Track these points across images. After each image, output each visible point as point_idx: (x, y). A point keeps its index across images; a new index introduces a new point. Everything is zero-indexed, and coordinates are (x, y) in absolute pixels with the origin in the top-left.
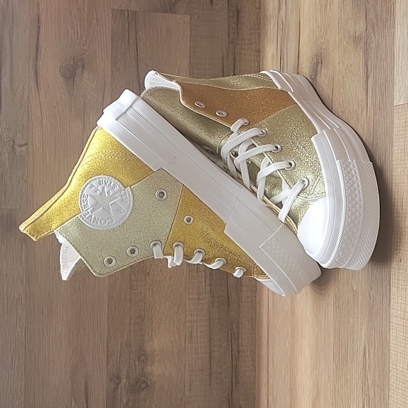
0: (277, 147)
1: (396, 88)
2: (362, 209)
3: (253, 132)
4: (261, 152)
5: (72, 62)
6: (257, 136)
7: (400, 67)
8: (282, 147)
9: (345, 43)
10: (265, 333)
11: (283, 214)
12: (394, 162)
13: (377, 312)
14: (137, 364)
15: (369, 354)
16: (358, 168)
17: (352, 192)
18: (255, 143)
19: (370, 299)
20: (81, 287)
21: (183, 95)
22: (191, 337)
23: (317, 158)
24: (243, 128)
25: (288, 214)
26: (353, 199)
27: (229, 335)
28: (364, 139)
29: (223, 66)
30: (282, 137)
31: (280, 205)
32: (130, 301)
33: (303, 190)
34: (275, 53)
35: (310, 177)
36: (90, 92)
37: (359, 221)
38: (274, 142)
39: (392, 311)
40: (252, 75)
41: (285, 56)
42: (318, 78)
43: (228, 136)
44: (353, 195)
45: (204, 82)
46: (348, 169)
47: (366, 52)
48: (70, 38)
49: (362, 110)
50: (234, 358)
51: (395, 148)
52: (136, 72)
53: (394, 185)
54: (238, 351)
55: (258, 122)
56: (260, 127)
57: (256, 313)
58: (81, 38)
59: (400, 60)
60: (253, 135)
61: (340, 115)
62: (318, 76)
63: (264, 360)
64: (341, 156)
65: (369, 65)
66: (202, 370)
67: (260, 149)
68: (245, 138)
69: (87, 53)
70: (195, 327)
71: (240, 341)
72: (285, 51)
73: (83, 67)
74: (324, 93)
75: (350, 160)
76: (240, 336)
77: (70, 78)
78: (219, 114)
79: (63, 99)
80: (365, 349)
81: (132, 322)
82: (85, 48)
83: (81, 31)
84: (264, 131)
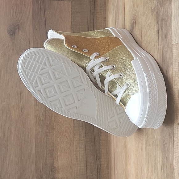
0: (114, 67)
1: (173, 35)
2: (158, 98)
3: (101, 59)
4: (105, 69)
5: (13, 27)
6: (103, 61)
7: (175, 24)
8: (116, 67)
9: (147, 13)
10: (113, 156)
11: (118, 100)
12: (174, 73)
13: (167, 150)
14: (51, 173)
15: (164, 171)
16: (155, 76)
17: (152, 89)
18: (102, 65)
19: (164, 143)
20: (22, 137)
21: (66, 42)
22: (77, 159)
23: (134, 72)
24: (96, 57)
25: (120, 101)
26: (153, 93)
27: (96, 157)
28: (158, 61)
29: (88, 26)
30: (116, 61)
31: (116, 96)
32: (46, 143)
33: (127, 88)
34: (113, 19)
35: (131, 82)
36: (22, 41)
37: (156, 104)
38: (112, 64)
39: (175, 150)
40: (101, 30)
41: (118, 20)
42: (134, 31)
43: (89, 61)
44: (153, 91)
45: (77, 35)
46: (150, 77)
47: (158, 17)
48: (12, 15)
49: (156, 46)
50: (98, 168)
51: (174, 66)
52: (45, 30)
53: (174, 85)
54: (100, 165)
55: (104, 54)
56: (105, 57)
57: (108, 146)
58: (17, 14)
59: (175, 21)
60: (101, 61)
61: (145, 49)
62: (134, 30)
63: (113, 169)
64: (146, 70)
65: (159, 24)
66: (83, 175)
67: (105, 68)
68: (97, 63)
69: (20, 22)
70: (79, 154)
71: (101, 160)
72: (118, 18)
73: (19, 29)
74: (137, 38)
75: (151, 73)
76: (101, 157)
77: (12, 34)
78: (84, 50)
79: (9, 45)
80: (161, 168)
81: (48, 153)
82: (20, 19)
83: (17, 11)
84: (107, 59)
